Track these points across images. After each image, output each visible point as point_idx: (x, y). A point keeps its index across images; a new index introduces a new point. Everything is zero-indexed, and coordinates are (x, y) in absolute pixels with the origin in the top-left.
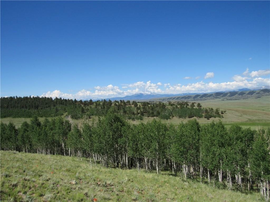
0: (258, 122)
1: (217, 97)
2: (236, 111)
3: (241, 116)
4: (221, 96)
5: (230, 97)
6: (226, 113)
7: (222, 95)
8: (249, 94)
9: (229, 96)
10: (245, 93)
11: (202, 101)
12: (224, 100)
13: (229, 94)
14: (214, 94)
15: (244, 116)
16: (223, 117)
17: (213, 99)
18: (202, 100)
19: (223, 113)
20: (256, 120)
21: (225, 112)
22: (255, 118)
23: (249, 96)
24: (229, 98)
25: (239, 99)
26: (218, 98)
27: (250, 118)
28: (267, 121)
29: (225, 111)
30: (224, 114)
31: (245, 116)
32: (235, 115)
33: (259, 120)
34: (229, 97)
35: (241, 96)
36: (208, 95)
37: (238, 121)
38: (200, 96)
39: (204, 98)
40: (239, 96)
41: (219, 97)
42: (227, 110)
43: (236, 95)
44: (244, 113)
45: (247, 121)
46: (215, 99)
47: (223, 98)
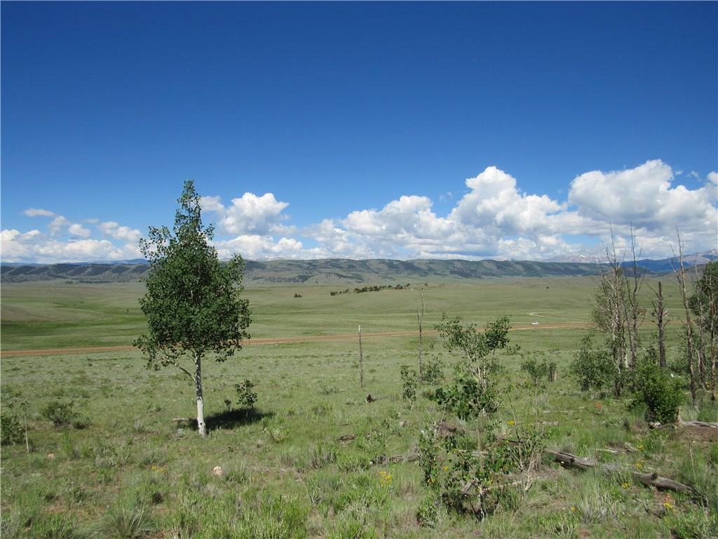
1: (60, 275)
4: (69, 272)
5: (92, 277)
7: (72, 271)
8: (135, 271)
9: (90, 274)
10: (129, 269)
11: (14, 284)
12: (71, 282)
13: (89, 270)
14: (50, 268)
17: (46, 279)
18: (14, 281)
23: (134, 275)
24: (87, 279)
25: (108, 282)
26: (59, 277)
34: (88, 277)
35: (117, 274)
36: (34, 268)
38: (12, 271)
39: (22, 275)
40: (113, 275)
41: (64, 275)
43: (108, 272)
46: (49, 280)
47: (73, 277)
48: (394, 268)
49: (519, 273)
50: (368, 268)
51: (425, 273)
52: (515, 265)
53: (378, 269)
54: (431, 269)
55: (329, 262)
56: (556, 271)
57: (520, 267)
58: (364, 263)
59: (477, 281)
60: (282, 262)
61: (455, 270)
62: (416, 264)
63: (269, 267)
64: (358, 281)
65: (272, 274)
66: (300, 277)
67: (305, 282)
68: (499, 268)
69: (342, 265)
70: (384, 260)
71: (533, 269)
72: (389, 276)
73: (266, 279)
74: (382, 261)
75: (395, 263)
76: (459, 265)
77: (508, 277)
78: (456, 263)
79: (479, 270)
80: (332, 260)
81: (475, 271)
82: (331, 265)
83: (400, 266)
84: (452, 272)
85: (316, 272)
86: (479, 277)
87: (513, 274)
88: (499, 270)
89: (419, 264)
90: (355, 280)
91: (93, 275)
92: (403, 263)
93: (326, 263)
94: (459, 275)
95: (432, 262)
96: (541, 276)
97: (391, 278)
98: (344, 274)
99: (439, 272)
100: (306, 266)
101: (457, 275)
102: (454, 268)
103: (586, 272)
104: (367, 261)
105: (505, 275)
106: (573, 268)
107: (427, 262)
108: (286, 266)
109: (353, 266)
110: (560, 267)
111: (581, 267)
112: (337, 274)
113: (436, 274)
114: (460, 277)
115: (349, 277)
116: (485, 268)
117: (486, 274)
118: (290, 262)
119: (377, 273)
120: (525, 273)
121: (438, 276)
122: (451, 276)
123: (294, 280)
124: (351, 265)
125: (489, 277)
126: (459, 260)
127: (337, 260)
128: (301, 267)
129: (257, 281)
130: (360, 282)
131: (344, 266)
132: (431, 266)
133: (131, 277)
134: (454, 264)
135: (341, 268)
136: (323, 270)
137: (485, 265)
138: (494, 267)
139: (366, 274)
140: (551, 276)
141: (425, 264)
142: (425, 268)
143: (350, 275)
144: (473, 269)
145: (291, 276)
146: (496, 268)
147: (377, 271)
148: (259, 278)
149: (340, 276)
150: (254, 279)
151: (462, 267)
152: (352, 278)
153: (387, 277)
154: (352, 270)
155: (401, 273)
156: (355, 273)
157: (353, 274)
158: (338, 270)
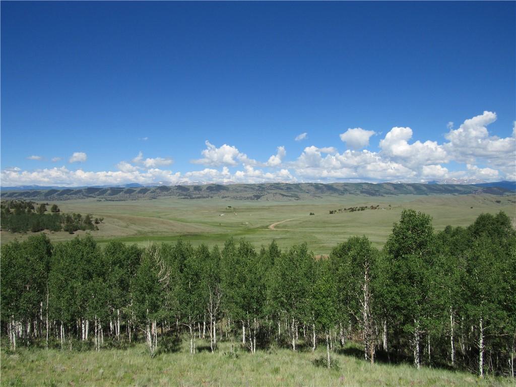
0: (151, 235)
1: (90, 195)
2: (120, 219)
3: (126, 227)
4: (96, 193)
5: (112, 197)
6: (103, 221)
7: (98, 192)
8: (140, 192)
9: (110, 195)
10: (135, 191)
12: (100, 201)
13: (109, 192)
14: (83, 191)
15: (131, 226)
16: (98, 230)
17: (82, 198)
18: (61, 200)
19: (99, 223)
20: (149, 232)
21: (101, 220)
22: (147, 229)
23: (140, 195)
24: (109, 198)
25: (125, 200)
26: (90, 197)
27: (140, 229)
28: (163, 233)
29: (102, 218)
30: (101, 224)
31: (133, 226)
32: (118, 226)
33: (152, 232)
34: (109, 196)
35: (128, 195)
36: (73, 190)
37: (123, 234)
38: (59, 192)
39: (65, 195)
40: (125, 195)
41: (93, 195)
42: (105, 218)
43: (121, 193)
44: (132, 221)
45: (136, 234)
46: (85, 199)
47: (99, 197)
48: (320, 189)
49: (411, 193)
50: (301, 190)
51: (342, 193)
52: (407, 187)
53: (308, 190)
54: (346, 190)
55: (273, 185)
56: (438, 190)
57: (411, 188)
58: (297, 186)
59: (380, 198)
60: (240, 185)
61: (364, 190)
62: (335, 186)
63: (231, 189)
65: (235, 194)
66: (255, 196)
67: (259, 200)
68: (395, 188)
69: (282, 188)
71: (421, 189)
72: (318, 195)
73: (232, 198)
74: (311, 184)
75: (320, 186)
76: (366, 187)
77: (402, 195)
78: (363, 185)
79: (381, 191)
80: (274, 183)
81: (378, 191)
82: (274, 187)
83: (324, 187)
84: (362, 192)
85: (266, 193)
86: (382, 196)
87: (407, 193)
88: (396, 191)
89: (337, 186)
90: (294, 198)
91: (112, 195)
92: (325, 185)
93: (271, 186)
94: (367, 194)
95: (346, 185)
96: (427, 195)
97: (319, 197)
98: (285, 194)
99: (352, 192)
100: (257, 188)
101: (365, 194)
103: (460, 191)
104: (299, 184)
106: (450, 188)
108: (242, 188)
109: (290, 188)
110: (441, 188)
111: (457, 188)
112: (280, 194)
113: (350, 193)
114: (368, 195)
115: (289, 196)
116: (385, 188)
117: (387, 194)
118: (245, 186)
119: (308, 193)
120: (415, 192)
121: (352, 195)
122: (361, 195)
123: (251, 198)
124: (289, 187)
125: (390, 195)
126: (365, 183)
127: (278, 184)
128: (253, 189)
129: (226, 199)
130: (298, 199)
131: (283, 188)
132: (346, 187)
133: (138, 197)
134: (362, 186)
135: (282, 189)
136: (270, 191)
137: (384, 186)
138: (391, 188)
139: (300, 194)
140: (435, 194)
141: (342, 186)
142: (342, 189)
143: (290, 195)
144: (377, 189)
145: (248, 196)
146: (393, 189)
147: (307, 191)
148: (226, 197)
149: (283, 195)
150: (223, 198)
151: (369, 188)
152: (292, 197)
153: (316, 196)
154: (289, 190)
155: (325, 193)
156: (293, 193)
157: (292, 194)
158: (280, 191)
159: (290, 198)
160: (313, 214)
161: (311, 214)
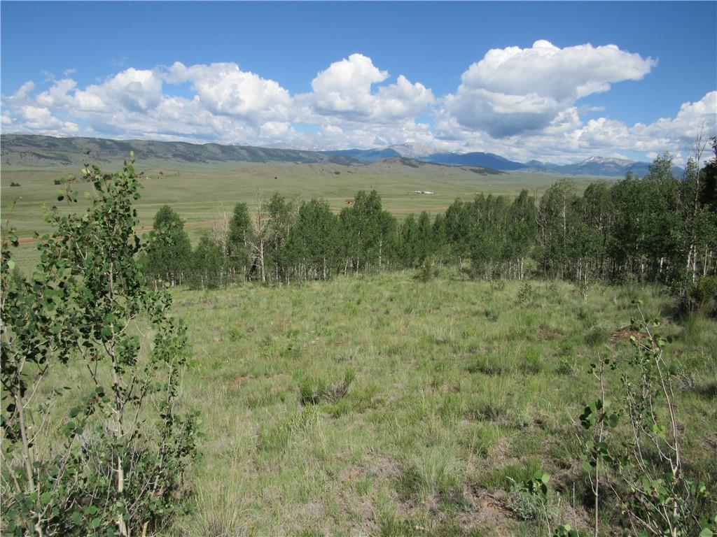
48: (107, 149)
49: (244, 159)
50: (75, 148)
51: (144, 155)
52: (239, 151)
53: (87, 149)
54: (151, 152)
55: (22, 139)
56: (278, 157)
57: (244, 152)
58: (69, 142)
59: (201, 165)
61: (178, 153)
62: (133, 145)
64: (64, 162)
68: (223, 152)
69: (39, 143)
70: (94, 139)
71: (257, 155)
72: (104, 157)
74: (92, 140)
75: (109, 143)
76: (182, 148)
77: (232, 162)
78: (178, 145)
79: (203, 154)
80: (24, 135)
81: (198, 154)
82: (24, 142)
83: (115, 146)
84: (175, 156)
85: (7, 151)
86: (204, 162)
87: (238, 159)
88: (224, 155)
89: (137, 144)
90: (60, 161)
92: (118, 143)
93: (17, 139)
94: (183, 158)
95: (151, 143)
96: (265, 163)
97: (105, 160)
98: (45, 154)
99: (159, 155)
101: (179, 159)
102: (177, 150)
103: (306, 159)
104: (72, 138)
105: (231, 159)
106: (293, 155)
107: (147, 143)
109: (54, 145)
110: (282, 154)
111: (301, 154)
112: (34, 154)
113: (156, 157)
114: (184, 161)
115: (51, 158)
116: (209, 152)
117: (212, 159)
119: (86, 153)
120: (250, 159)
121: (160, 160)
122: (173, 159)
124: (51, 143)
125: (213, 161)
126: (181, 143)
127: (32, 136)
130: (67, 164)
131: (42, 143)
132: (152, 148)
134: (176, 147)
135: (39, 146)
137: (209, 149)
138: (218, 151)
139: (72, 155)
140: (274, 162)
141: (144, 146)
142: (144, 150)
143: (53, 155)
144: (197, 152)
146: (220, 152)
149: (40, 156)
151: (185, 150)
152: (56, 159)
153: (100, 160)
154: (53, 148)
155: (116, 154)
156: (58, 152)
157: (56, 154)
158: (34, 149)
159: (53, 162)
160: (17, 185)
161: (13, 185)
